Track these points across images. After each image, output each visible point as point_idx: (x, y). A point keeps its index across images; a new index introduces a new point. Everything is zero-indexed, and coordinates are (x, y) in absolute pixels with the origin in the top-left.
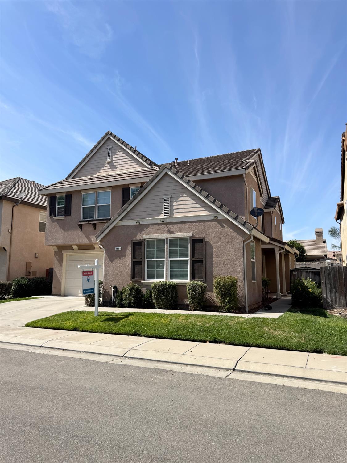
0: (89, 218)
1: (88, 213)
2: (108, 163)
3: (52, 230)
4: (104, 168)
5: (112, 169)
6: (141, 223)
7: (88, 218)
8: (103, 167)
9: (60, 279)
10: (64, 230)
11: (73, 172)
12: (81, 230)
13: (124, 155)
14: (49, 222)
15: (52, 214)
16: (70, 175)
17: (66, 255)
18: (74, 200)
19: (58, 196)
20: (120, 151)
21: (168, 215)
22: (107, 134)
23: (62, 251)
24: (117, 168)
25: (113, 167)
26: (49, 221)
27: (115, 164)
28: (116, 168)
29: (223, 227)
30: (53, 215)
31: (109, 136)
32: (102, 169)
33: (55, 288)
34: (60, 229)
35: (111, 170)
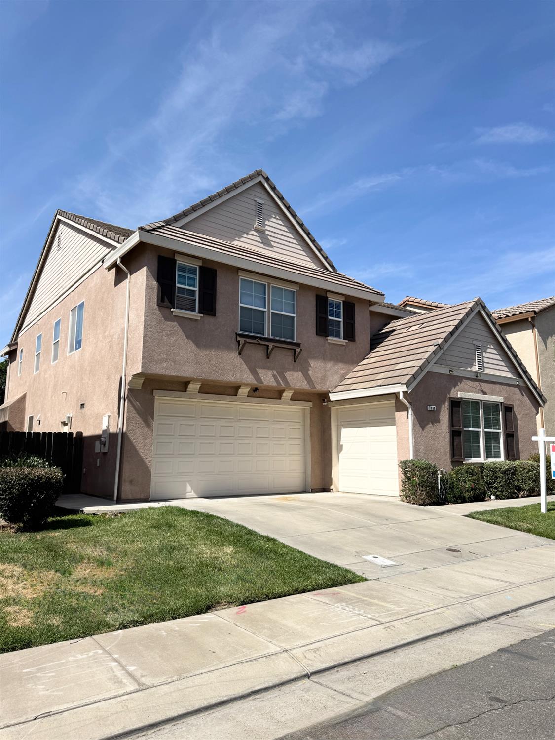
0: (254, 332)
1: (252, 319)
2: (257, 230)
3: (165, 338)
4: (249, 237)
5: (264, 245)
6: (455, 373)
7: (251, 332)
8: (248, 234)
9: (147, 461)
10: (198, 344)
11: (185, 214)
12: (240, 354)
13: (285, 229)
14: (155, 317)
15: (166, 299)
16: (176, 219)
17: (162, 401)
18: (222, 285)
19: (180, 261)
20: (277, 217)
21: (481, 369)
22: (259, 173)
23: (154, 391)
24: (274, 248)
25: (266, 242)
26: (153, 314)
27: (270, 238)
28: (272, 247)
29: (523, 395)
30: (167, 302)
31: (260, 179)
32: (245, 236)
33: (131, 482)
34: (186, 340)
35: (262, 245)
